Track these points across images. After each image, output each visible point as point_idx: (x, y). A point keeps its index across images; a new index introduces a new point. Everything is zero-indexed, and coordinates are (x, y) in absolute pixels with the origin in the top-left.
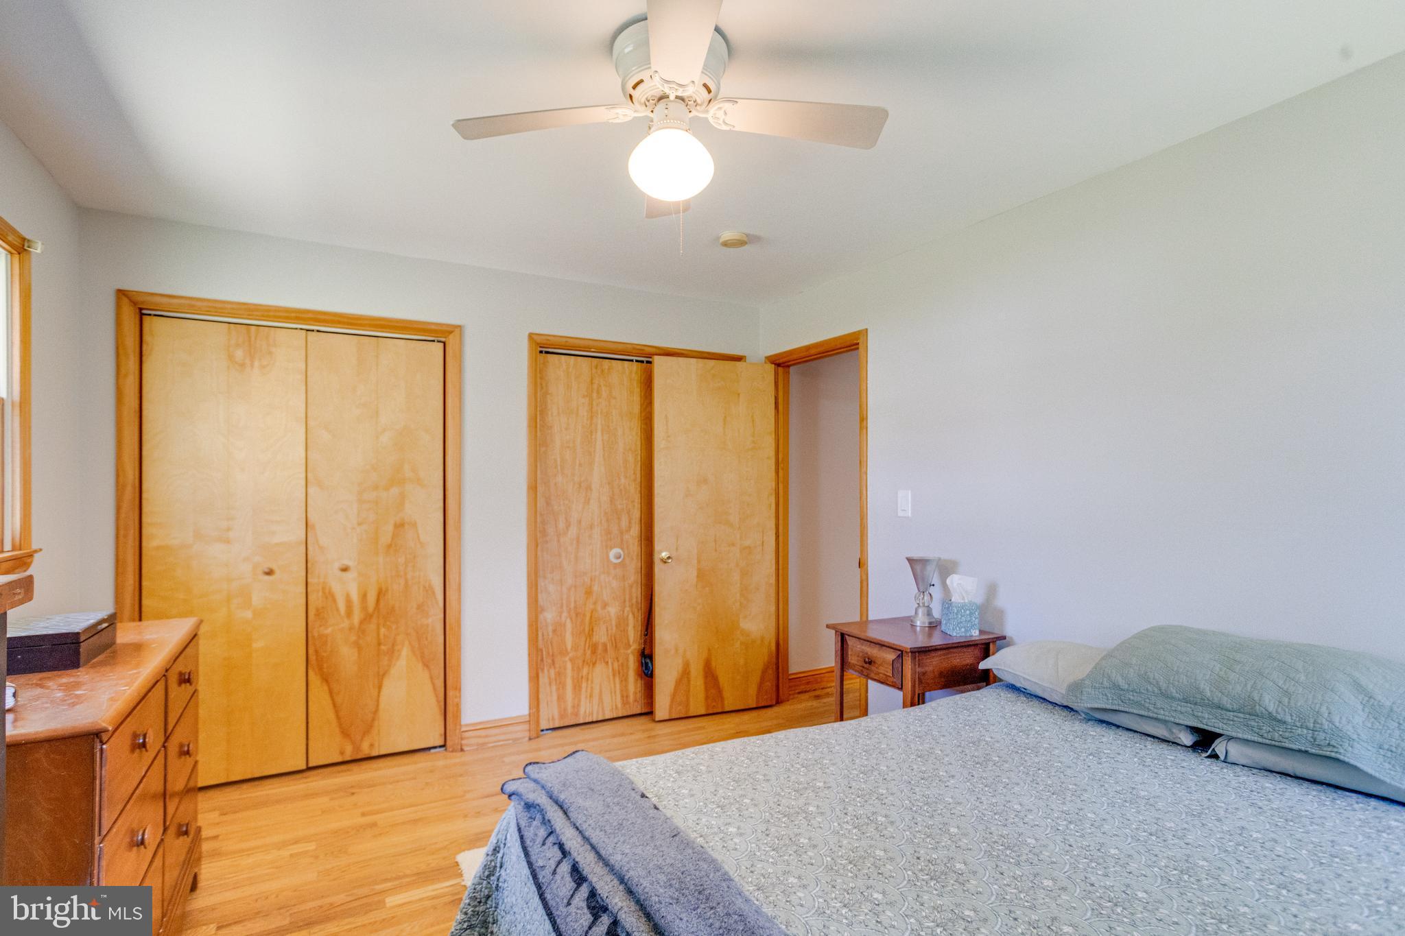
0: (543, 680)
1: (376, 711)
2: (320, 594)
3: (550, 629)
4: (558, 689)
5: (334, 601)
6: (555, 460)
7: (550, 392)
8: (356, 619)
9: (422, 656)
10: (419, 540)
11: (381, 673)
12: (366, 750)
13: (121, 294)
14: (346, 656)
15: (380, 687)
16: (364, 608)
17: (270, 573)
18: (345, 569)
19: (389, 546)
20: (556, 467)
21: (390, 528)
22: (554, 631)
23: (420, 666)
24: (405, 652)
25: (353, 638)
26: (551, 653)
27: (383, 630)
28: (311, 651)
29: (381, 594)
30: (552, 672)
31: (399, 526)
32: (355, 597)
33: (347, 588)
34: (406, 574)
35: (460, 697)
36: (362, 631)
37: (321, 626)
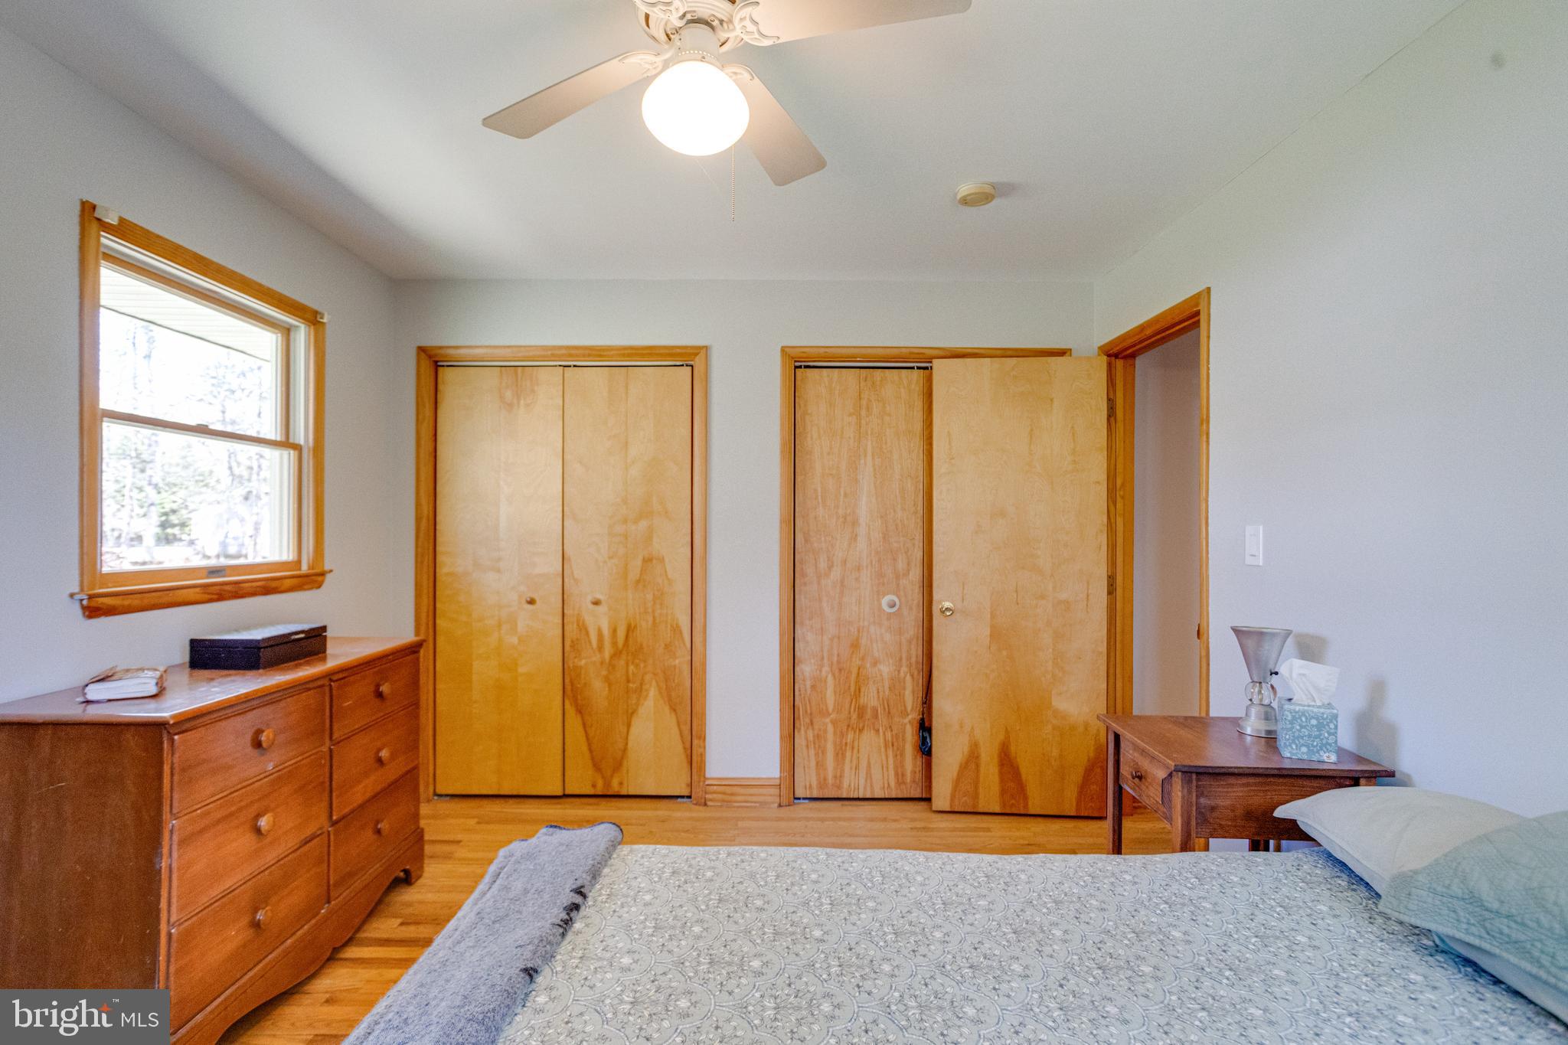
0: (800, 741)
1: (625, 750)
2: (575, 626)
3: (808, 683)
4: (817, 754)
5: (587, 634)
6: (816, 490)
7: (809, 412)
8: (607, 654)
9: (670, 699)
10: (667, 576)
11: (630, 711)
12: (615, 788)
13: (422, 350)
14: (598, 689)
15: (629, 726)
16: (614, 643)
17: (531, 602)
18: (596, 603)
19: (638, 582)
20: (816, 498)
21: (639, 562)
22: (813, 687)
23: (667, 709)
24: (653, 692)
25: (604, 673)
26: (809, 712)
27: (631, 668)
28: (567, 681)
29: (630, 629)
30: (810, 734)
31: (648, 560)
32: (606, 632)
33: (599, 621)
34: (653, 611)
35: (705, 748)
36: (612, 667)
37: (575, 657)
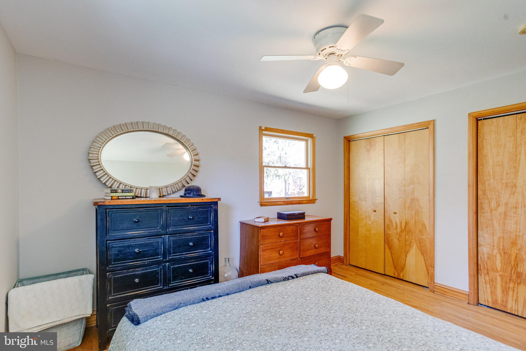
0: (481, 279)
1: (405, 265)
2: (388, 220)
3: (486, 256)
4: (491, 288)
5: (392, 223)
6: (489, 172)
7: (485, 138)
8: (399, 230)
9: (421, 249)
10: (420, 206)
11: (407, 252)
12: (401, 277)
13: (345, 137)
14: (395, 242)
15: (406, 257)
16: (401, 227)
17: (375, 211)
18: (395, 213)
19: (409, 207)
20: (490, 176)
21: (410, 200)
22: (488, 258)
23: (420, 253)
24: (415, 246)
25: (398, 237)
26: (486, 268)
27: (407, 237)
28: (386, 238)
29: (406, 223)
30: (487, 278)
31: (412, 200)
32: (398, 223)
33: (396, 219)
34: (415, 218)
35: (434, 271)
36: (400, 235)
37: (388, 230)
